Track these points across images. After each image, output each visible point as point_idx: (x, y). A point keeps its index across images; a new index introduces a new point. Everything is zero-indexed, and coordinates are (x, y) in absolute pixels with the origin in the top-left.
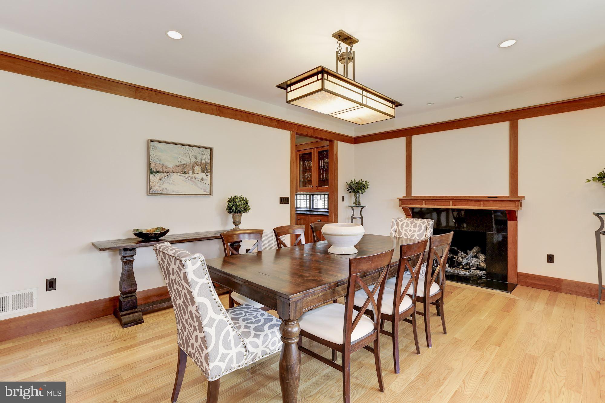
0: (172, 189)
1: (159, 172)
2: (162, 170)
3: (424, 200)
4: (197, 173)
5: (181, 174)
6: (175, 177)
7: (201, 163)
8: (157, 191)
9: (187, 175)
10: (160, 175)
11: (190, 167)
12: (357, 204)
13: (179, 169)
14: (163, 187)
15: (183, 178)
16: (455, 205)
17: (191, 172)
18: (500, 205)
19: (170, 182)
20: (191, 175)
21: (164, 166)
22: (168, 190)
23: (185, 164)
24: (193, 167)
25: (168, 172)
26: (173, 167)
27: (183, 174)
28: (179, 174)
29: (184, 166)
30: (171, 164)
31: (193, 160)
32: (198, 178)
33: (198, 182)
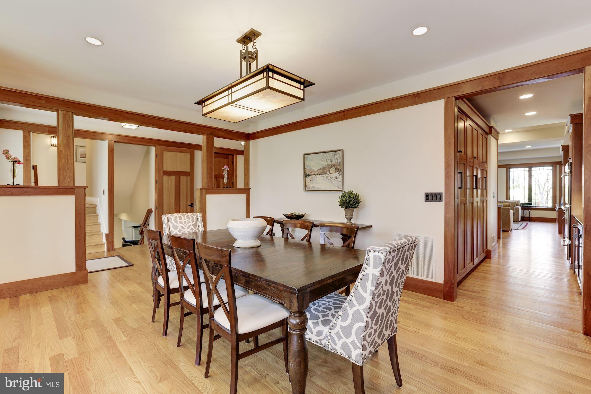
0: (317, 186)
1: (310, 175)
2: (311, 174)
4: (332, 173)
5: (322, 175)
6: (319, 178)
7: (335, 164)
8: (310, 188)
9: (325, 175)
10: (311, 177)
11: (327, 169)
13: (321, 171)
14: (312, 185)
15: (323, 177)
17: (328, 173)
19: (316, 181)
20: (328, 175)
21: (312, 171)
22: (315, 188)
23: (324, 167)
24: (329, 169)
25: (314, 175)
26: (317, 170)
27: (323, 175)
28: (320, 175)
29: (324, 168)
30: (316, 169)
31: (329, 163)
32: (333, 177)
33: (334, 180)
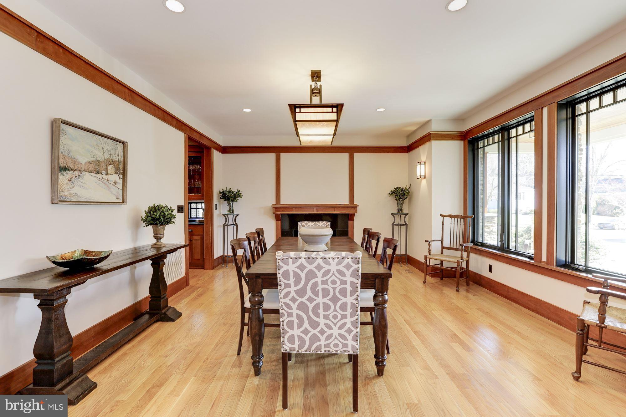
0: (84, 194)
1: (68, 169)
2: (72, 167)
3: (294, 207)
4: (111, 174)
5: (94, 175)
6: (89, 178)
7: (115, 161)
8: (66, 197)
9: (100, 176)
10: (70, 174)
11: (103, 166)
12: (231, 211)
13: (92, 167)
14: (73, 191)
15: (95, 179)
16: (317, 211)
17: (104, 172)
18: (346, 210)
19: (82, 184)
20: (104, 176)
21: (75, 162)
22: (79, 197)
23: (99, 161)
24: (107, 166)
25: (79, 171)
26: (86, 163)
27: (96, 174)
28: (91, 174)
29: (98, 163)
30: (83, 160)
31: (107, 156)
32: (111, 181)
33: (112, 186)
